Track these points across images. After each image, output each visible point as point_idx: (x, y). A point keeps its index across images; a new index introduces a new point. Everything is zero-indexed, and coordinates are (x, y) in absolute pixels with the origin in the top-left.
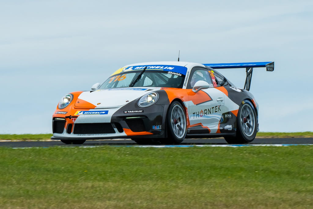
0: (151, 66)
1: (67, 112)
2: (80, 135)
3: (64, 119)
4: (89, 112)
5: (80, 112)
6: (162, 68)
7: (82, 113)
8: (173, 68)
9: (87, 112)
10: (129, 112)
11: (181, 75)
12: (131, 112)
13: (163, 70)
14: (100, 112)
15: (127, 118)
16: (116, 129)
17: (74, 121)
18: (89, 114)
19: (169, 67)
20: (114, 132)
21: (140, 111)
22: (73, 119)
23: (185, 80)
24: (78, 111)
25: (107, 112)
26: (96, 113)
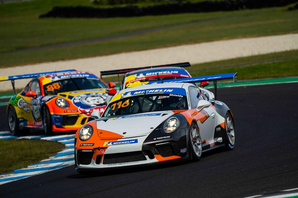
0: (150, 90)
1: (94, 144)
2: (111, 165)
3: (92, 151)
4: (118, 142)
5: (109, 143)
6: (161, 91)
7: (111, 144)
8: (172, 90)
9: (116, 142)
10: (158, 138)
11: (182, 96)
12: (159, 138)
13: (163, 93)
14: (129, 141)
15: (156, 145)
16: (147, 157)
17: (103, 152)
18: (119, 144)
19: (168, 90)
20: (146, 159)
21: (168, 137)
22: (102, 151)
23: (188, 101)
24: (106, 142)
25: (136, 141)
26: (126, 142)
